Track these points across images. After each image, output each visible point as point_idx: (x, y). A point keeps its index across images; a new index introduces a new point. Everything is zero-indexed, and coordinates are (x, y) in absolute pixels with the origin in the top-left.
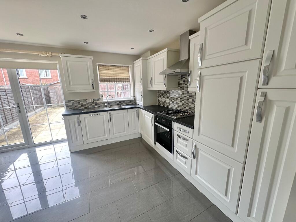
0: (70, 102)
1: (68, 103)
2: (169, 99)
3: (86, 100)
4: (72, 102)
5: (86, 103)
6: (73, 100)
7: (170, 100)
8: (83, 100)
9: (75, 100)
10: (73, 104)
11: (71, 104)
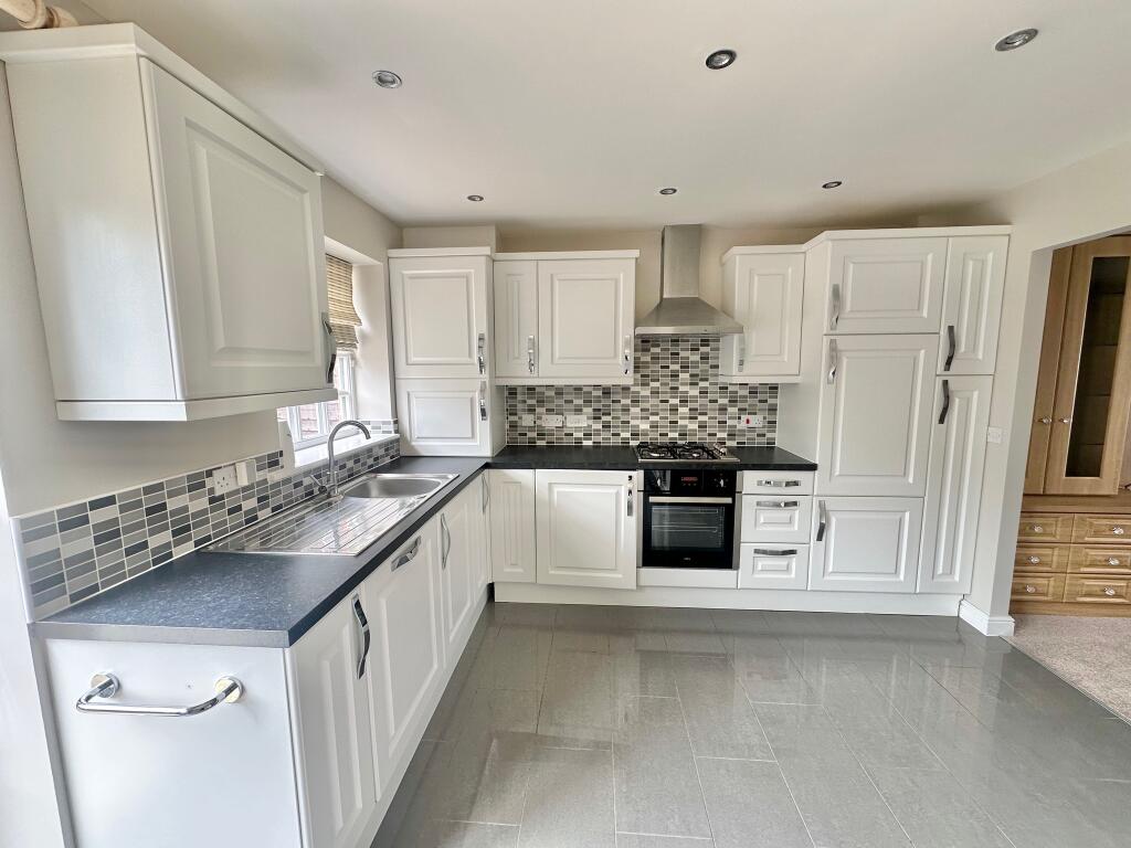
0: (73, 521)
1: (53, 541)
2: (585, 417)
3: (209, 474)
4: (96, 517)
5: (203, 503)
6: (110, 501)
7: (588, 418)
8: (190, 478)
9: (123, 496)
10: (108, 535)
11: (88, 543)
